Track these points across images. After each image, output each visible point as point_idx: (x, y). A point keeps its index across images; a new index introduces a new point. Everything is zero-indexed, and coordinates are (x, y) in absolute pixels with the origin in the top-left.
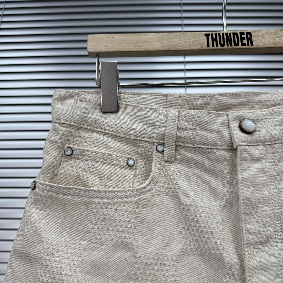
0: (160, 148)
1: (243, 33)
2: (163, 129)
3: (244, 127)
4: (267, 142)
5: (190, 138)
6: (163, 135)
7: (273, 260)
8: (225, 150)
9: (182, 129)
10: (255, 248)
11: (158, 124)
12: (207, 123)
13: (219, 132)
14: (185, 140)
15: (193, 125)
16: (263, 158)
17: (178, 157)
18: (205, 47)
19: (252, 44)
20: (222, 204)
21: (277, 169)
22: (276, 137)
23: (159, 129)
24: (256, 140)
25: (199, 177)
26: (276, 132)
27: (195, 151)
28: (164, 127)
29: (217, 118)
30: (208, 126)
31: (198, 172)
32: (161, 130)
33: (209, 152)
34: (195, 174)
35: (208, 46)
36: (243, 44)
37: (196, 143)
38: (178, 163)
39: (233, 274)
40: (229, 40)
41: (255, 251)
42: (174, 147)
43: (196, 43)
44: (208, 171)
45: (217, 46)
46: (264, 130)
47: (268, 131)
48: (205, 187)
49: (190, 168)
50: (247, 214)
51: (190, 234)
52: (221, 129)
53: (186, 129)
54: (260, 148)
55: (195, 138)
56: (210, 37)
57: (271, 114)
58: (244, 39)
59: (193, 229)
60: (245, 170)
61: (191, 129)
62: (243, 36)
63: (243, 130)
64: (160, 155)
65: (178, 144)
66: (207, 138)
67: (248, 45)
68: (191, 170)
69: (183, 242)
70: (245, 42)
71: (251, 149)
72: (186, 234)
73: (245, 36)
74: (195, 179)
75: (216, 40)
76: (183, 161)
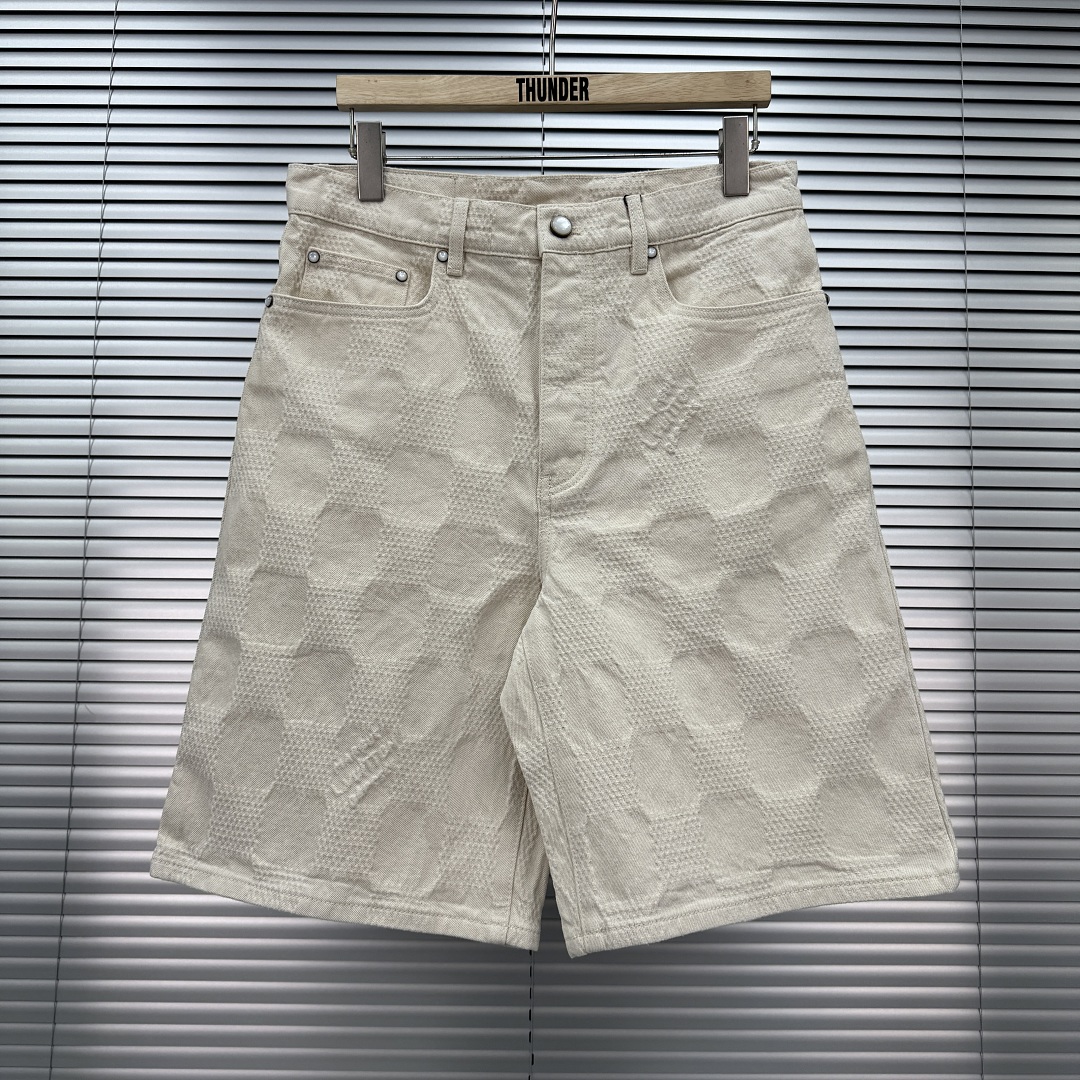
0: (443, 256)
1: (575, 80)
2: (447, 228)
3: (556, 228)
4: (588, 250)
5: (483, 241)
6: (446, 237)
7: (577, 400)
8: (530, 260)
9: (472, 228)
10: (554, 385)
11: (440, 221)
12: (506, 220)
13: (522, 233)
14: (476, 244)
15: (488, 222)
16: (579, 272)
17: (467, 269)
18: (516, 101)
19: (587, 99)
20: (522, 333)
21: (598, 288)
22: (599, 243)
23: (442, 228)
24: (572, 246)
25: (494, 297)
26: (601, 236)
27: (490, 261)
28: (448, 224)
29: (520, 213)
30: (508, 225)
31: (494, 291)
32: (444, 230)
33: (508, 263)
34: (489, 294)
35: (521, 100)
36: (574, 98)
37: (491, 250)
38: (468, 278)
39: (526, 416)
40: (553, 89)
41: (554, 388)
42: (462, 254)
43: (502, 93)
44: (507, 289)
45: (534, 99)
46: (585, 233)
47: (590, 235)
48: (503, 312)
49: (484, 285)
50: (548, 343)
51: (478, 371)
52: (525, 229)
53: (478, 228)
54: (576, 258)
55: (489, 241)
56: (524, 85)
57: (599, 210)
58: (575, 88)
59: (481, 364)
60: (551, 287)
61: (484, 229)
62: (575, 84)
63: (554, 232)
64: (442, 265)
65: (468, 250)
66: (505, 242)
67: (581, 99)
68: (485, 288)
69: (468, 379)
70: (577, 93)
71: (562, 259)
72: (472, 370)
73: (577, 84)
74: (490, 300)
75: (533, 89)
76: (474, 275)
